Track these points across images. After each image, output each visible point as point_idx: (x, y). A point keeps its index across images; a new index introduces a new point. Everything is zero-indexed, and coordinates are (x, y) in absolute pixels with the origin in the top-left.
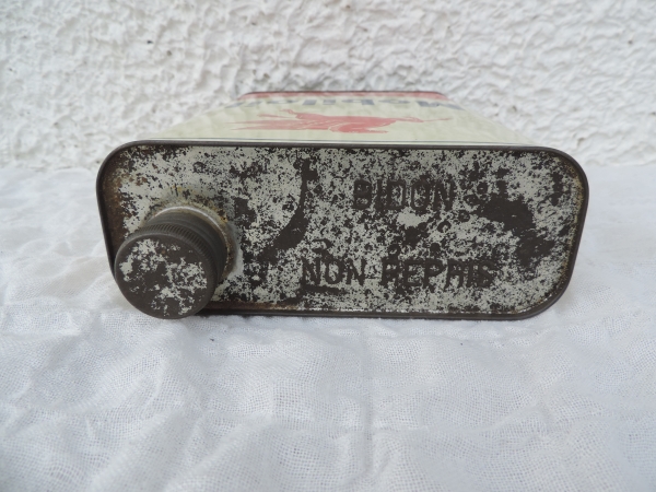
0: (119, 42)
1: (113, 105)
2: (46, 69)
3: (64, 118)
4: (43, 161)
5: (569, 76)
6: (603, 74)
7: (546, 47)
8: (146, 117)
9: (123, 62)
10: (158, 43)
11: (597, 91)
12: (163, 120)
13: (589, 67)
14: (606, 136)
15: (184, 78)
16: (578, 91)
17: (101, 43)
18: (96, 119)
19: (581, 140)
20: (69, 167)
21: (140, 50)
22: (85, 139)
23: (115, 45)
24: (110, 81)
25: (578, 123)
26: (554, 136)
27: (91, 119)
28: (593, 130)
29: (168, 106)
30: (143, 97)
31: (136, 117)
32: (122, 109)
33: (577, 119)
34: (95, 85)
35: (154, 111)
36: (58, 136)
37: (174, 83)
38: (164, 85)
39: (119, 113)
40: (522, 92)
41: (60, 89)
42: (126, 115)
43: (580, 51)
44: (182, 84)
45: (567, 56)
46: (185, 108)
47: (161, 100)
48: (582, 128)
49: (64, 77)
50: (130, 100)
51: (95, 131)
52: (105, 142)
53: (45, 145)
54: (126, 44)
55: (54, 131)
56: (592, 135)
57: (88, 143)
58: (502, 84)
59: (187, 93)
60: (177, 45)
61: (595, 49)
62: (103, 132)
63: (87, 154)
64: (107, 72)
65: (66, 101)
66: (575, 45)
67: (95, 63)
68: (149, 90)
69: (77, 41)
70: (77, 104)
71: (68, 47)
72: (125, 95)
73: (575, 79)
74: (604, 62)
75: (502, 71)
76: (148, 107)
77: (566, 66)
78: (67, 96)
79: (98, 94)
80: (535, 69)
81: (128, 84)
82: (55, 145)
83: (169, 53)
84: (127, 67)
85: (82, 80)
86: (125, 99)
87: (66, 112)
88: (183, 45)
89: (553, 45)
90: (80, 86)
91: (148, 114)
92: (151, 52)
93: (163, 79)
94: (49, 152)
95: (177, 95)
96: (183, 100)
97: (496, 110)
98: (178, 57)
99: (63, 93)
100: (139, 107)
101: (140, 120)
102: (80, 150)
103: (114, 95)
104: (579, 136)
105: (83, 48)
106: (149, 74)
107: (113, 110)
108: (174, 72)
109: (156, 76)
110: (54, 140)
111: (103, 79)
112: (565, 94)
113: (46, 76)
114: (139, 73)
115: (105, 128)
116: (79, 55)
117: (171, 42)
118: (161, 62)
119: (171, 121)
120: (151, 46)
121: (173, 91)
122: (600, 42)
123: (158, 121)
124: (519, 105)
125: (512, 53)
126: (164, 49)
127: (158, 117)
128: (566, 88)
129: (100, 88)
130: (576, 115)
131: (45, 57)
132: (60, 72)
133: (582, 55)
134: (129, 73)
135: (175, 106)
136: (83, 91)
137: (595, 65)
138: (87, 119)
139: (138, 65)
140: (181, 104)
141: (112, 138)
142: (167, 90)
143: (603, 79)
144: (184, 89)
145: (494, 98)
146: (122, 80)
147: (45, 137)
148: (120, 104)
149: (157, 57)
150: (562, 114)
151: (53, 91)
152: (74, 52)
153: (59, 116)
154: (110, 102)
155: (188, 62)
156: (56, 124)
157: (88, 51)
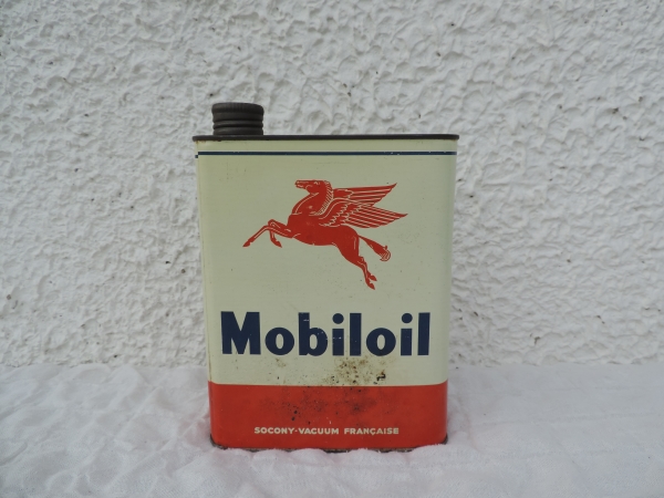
0: (143, 263)
1: (133, 311)
2: (79, 283)
3: (90, 321)
4: (68, 356)
5: (520, 288)
6: (550, 286)
7: (497, 265)
8: (161, 321)
9: (145, 277)
10: (174, 264)
11: (546, 299)
12: (175, 323)
13: (536, 280)
14: (560, 335)
15: (195, 290)
16: (530, 299)
17: (128, 263)
18: (117, 322)
19: (537, 339)
20: (90, 361)
21: (160, 268)
22: (107, 338)
23: (139, 264)
24: (132, 292)
25: (533, 325)
26: (514, 335)
27: (113, 322)
28: (547, 330)
29: (180, 311)
30: (159, 304)
31: (152, 320)
32: (141, 314)
33: (532, 322)
34: (118, 295)
35: (167, 315)
36: (83, 336)
37: (186, 293)
38: (177, 296)
39: (138, 317)
40: (481, 300)
41: (90, 298)
42: (143, 319)
43: (527, 268)
44: (193, 294)
45: (516, 272)
46: (194, 313)
47: (175, 306)
48: (538, 329)
49: (94, 288)
50: (148, 307)
51: (115, 331)
52: (123, 340)
53: (71, 343)
54: (148, 264)
55: (81, 331)
56: (546, 335)
57: (109, 341)
58: (463, 295)
59: (196, 301)
60: (190, 265)
61: (540, 266)
62: (122, 332)
63: (107, 350)
64: (131, 285)
65: (94, 307)
66: (523, 264)
67: (121, 278)
68: (165, 299)
69: (108, 261)
70: (103, 309)
71: (101, 266)
72: (144, 303)
73: (526, 290)
74: (549, 276)
75: (462, 285)
76: (163, 312)
77: (515, 280)
78: (94, 303)
79: (121, 301)
80: (490, 282)
81: (147, 294)
82: (80, 343)
83: (184, 271)
84: (147, 281)
85: (109, 291)
86: (144, 306)
87: (93, 316)
88: (195, 265)
89: (503, 264)
90: (107, 296)
91: (162, 318)
92: (168, 270)
93: (177, 290)
94: (74, 348)
95: (188, 303)
96: (192, 307)
97: (460, 315)
98: (190, 274)
99: (92, 301)
100: (155, 312)
101: (155, 322)
102: (101, 346)
103: (134, 303)
104: (536, 335)
105: (113, 266)
106: (165, 287)
107: (133, 315)
108: (187, 285)
109: (171, 289)
110: (80, 338)
111: (126, 290)
112: (519, 302)
113: (79, 287)
114: (157, 286)
115: (125, 329)
116: (109, 272)
117: (185, 263)
118: (177, 277)
119: (181, 323)
120: (169, 266)
121: (184, 300)
122: (543, 261)
123: (170, 323)
124: (479, 312)
125: (469, 271)
126: (179, 268)
127: (170, 320)
128: (519, 297)
129: (123, 297)
130: (530, 318)
131: (81, 273)
132: (92, 284)
133: (529, 271)
134: (149, 286)
135: (185, 311)
136: (108, 299)
137: (541, 279)
138: (110, 321)
139: (157, 280)
140: (191, 310)
141: (130, 337)
142: (180, 299)
143: (549, 289)
144: (194, 298)
145: (457, 306)
146: (142, 291)
147: (73, 336)
148: (139, 310)
149: (172, 274)
150: (517, 318)
151: (84, 299)
152: (104, 270)
153: (86, 319)
154: (130, 308)
155: (198, 278)
156: (83, 326)
157: (117, 269)
